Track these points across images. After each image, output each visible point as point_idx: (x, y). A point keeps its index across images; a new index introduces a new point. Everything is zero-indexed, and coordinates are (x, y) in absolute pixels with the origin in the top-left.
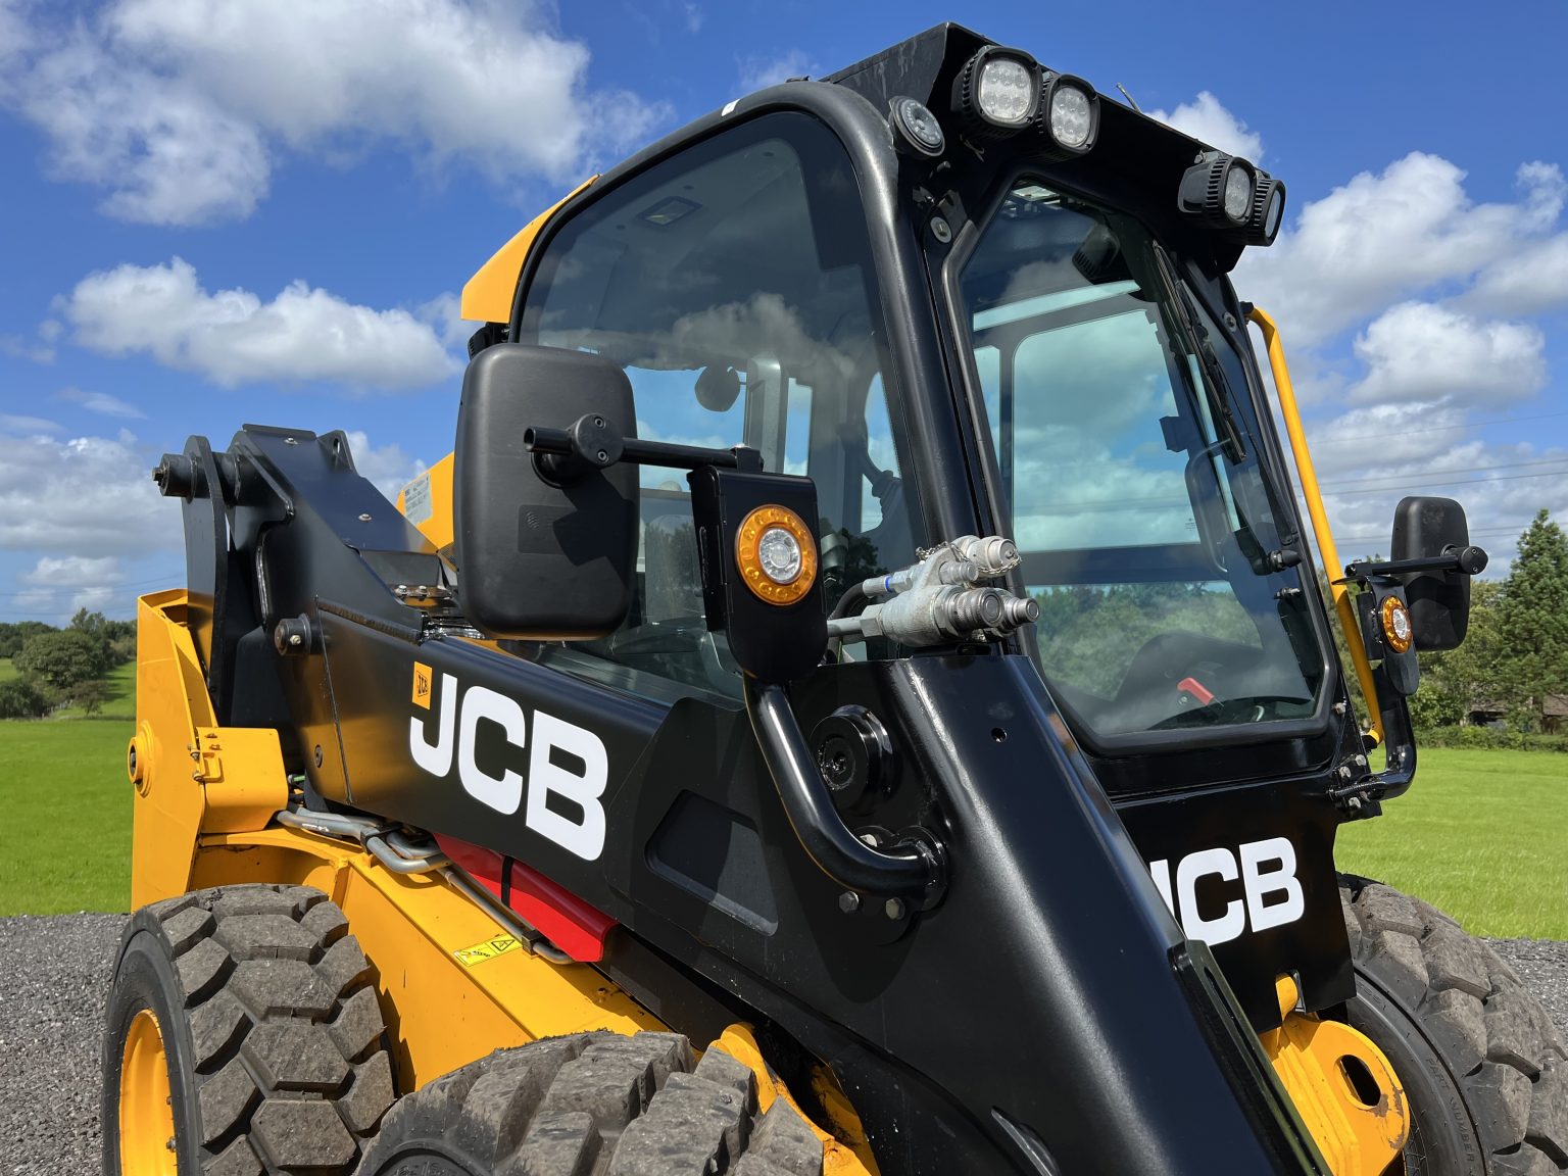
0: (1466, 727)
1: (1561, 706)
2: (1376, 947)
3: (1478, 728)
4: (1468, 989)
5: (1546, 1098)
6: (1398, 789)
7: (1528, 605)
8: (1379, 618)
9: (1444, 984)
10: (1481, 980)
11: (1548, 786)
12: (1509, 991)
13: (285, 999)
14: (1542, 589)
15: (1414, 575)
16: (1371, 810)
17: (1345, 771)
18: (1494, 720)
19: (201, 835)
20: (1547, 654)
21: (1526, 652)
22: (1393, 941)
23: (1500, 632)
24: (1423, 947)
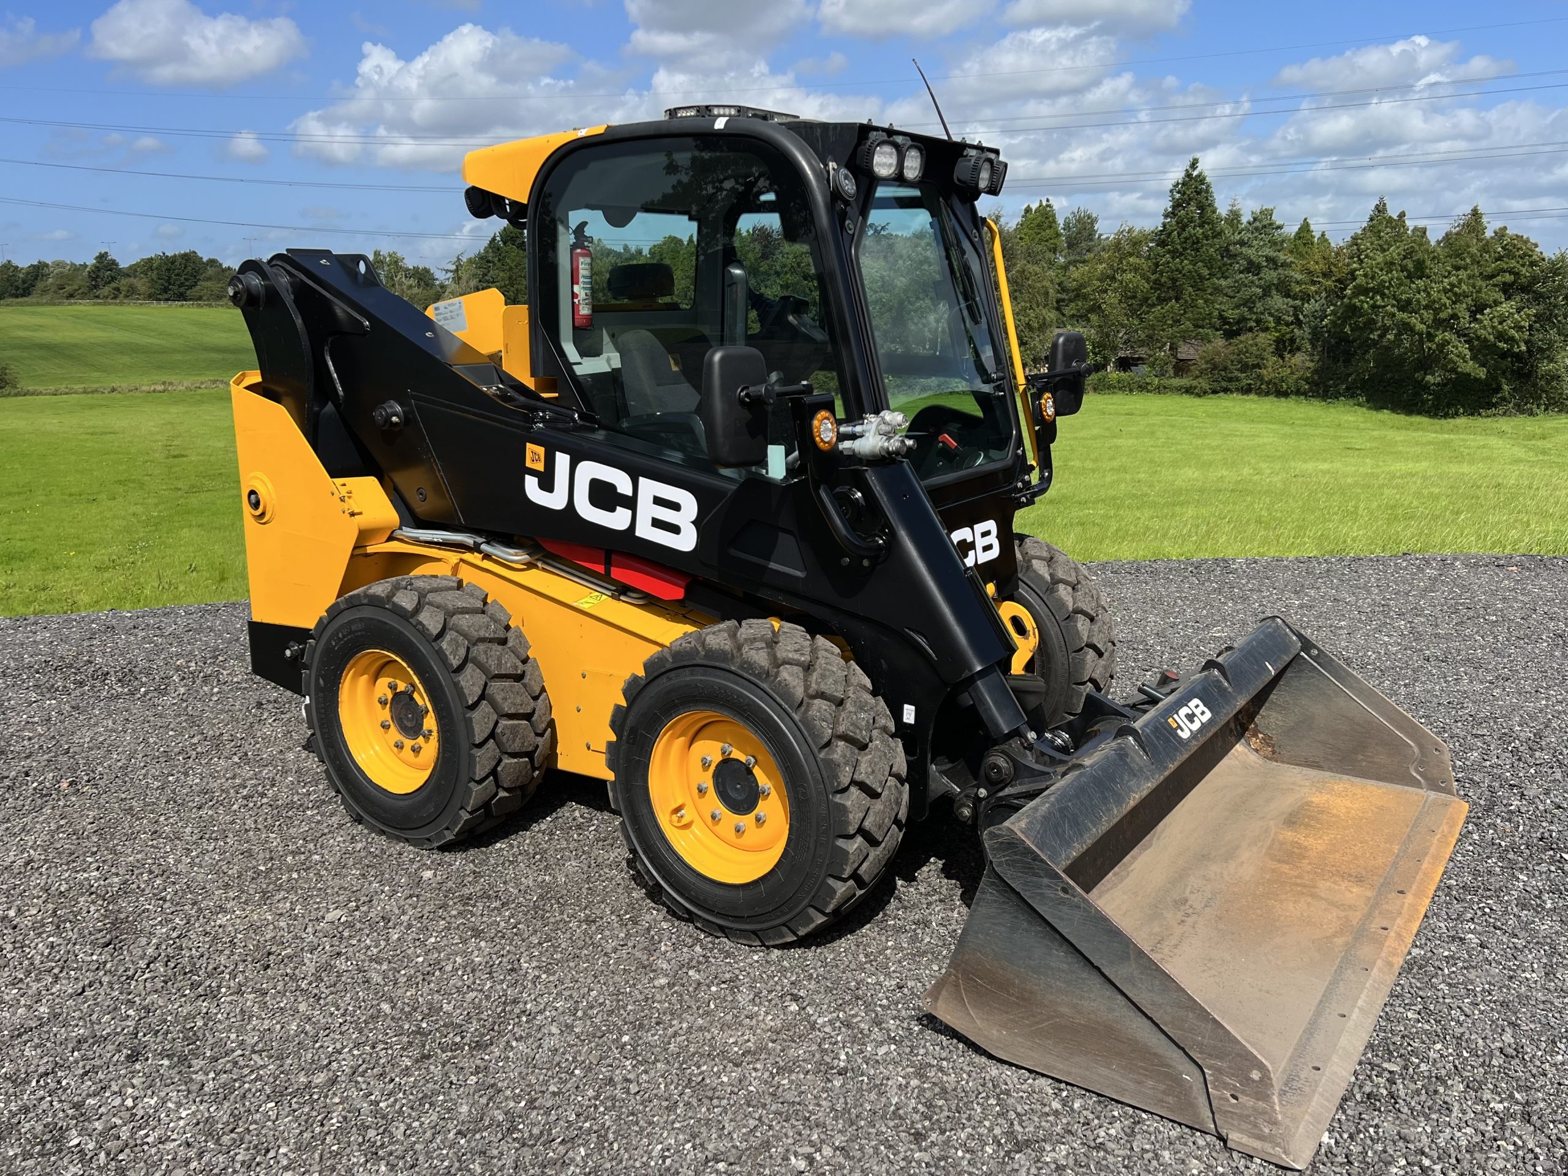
0: (1112, 373)
1: (1192, 351)
2: (1029, 567)
3: (1122, 374)
4: (1066, 583)
5: (1095, 628)
6: (1043, 491)
7: (1174, 253)
8: (1040, 404)
9: (1055, 581)
10: (1072, 579)
11: (1172, 426)
12: (1084, 583)
13: (482, 633)
14: (1186, 239)
15: (1058, 379)
16: (1030, 502)
17: (1020, 485)
18: (1136, 365)
19: (355, 548)
20: (1186, 301)
21: (1167, 300)
22: (1036, 563)
23: (1148, 280)
24: (1049, 566)
